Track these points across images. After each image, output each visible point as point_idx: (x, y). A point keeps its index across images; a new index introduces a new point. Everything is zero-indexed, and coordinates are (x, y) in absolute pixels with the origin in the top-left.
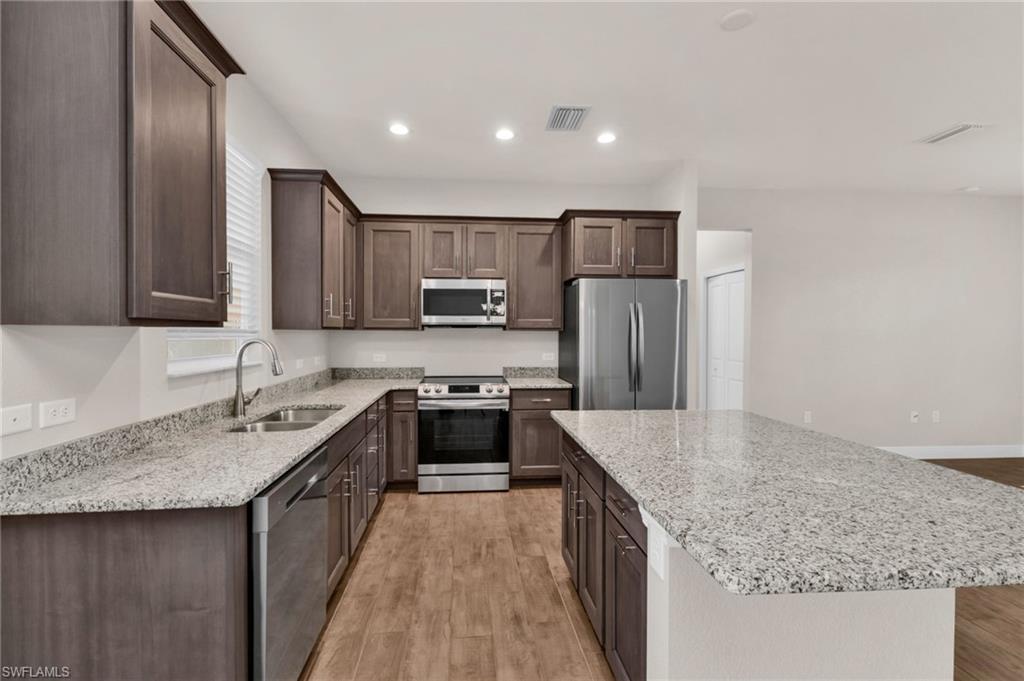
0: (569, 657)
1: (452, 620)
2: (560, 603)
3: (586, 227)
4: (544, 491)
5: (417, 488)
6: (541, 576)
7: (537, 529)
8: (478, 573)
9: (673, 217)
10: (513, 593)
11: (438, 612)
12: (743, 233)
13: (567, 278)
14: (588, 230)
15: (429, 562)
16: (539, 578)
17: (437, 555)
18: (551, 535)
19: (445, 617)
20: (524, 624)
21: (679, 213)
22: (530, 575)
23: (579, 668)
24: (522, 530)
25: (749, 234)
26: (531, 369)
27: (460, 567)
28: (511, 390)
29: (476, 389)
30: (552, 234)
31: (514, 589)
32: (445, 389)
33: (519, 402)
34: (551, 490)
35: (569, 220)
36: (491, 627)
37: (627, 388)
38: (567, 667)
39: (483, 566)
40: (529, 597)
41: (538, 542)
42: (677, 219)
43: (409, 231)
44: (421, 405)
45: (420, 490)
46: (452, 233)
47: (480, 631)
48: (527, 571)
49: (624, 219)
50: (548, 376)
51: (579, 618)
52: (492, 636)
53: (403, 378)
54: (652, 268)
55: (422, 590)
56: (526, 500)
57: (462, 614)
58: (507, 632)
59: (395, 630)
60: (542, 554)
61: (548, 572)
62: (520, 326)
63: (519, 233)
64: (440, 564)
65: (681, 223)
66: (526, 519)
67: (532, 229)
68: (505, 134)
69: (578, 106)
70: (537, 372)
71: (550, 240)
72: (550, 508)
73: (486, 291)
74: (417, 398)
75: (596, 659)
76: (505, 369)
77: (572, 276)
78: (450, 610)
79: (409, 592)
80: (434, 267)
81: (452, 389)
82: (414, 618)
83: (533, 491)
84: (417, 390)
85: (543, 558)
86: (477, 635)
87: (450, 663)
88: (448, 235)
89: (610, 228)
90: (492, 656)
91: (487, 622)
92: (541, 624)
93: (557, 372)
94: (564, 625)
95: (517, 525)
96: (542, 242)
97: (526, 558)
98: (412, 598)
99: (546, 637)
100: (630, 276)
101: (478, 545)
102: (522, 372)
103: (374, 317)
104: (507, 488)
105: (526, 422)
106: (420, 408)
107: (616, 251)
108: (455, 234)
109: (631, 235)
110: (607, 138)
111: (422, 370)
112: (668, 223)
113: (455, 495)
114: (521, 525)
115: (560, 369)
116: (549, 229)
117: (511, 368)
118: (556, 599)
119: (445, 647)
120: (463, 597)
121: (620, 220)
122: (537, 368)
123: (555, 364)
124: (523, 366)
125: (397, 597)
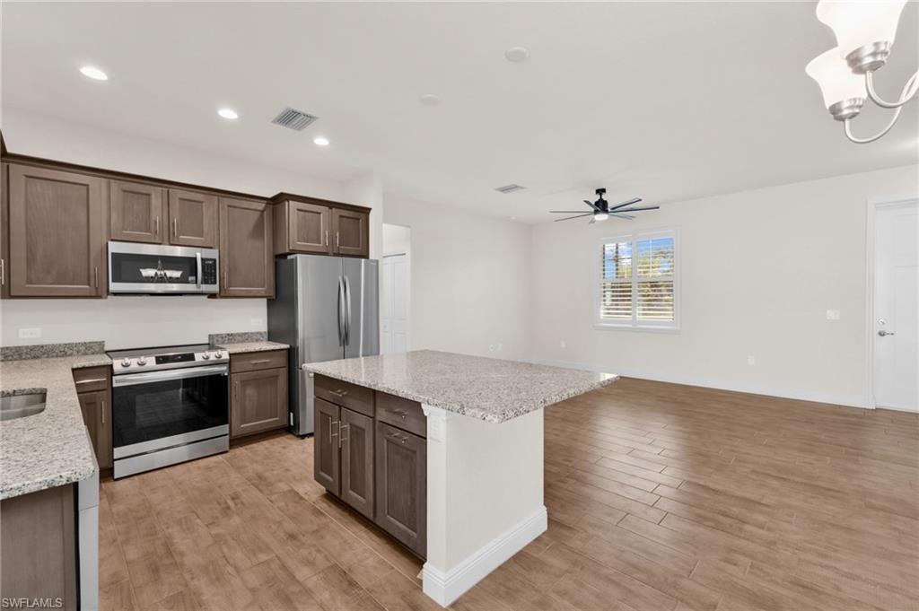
0: (345, 542)
1: (231, 561)
2: (322, 513)
3: (299, 210)
4: (265, 443)
5: (112, 474)
6: (296, 502)
7: (275, 472)
8: (236, 520)
9: (366, 211)
10: (279, 522)
11: (213, 562)
12: (403, 228)
13: (280, 252)
14: (301, 213)
15: (175, 532)
16: (295, 505)
17: (179, 522)
18: (290, 473)
19: (222, 562)
20: (301, 537)
21: (370, 209)
22: (287, 505)
23: (355, 544)
24: (260, 477)
25: (409, 229)
26: (239, 335)
27: (213, 523)
28: (230, 355)
29: (191, 357)
30: (263, 211)
31: (278, 519)
32: (151, 362)
33: (237, 366)
34: (272, 441)
35: (283, 201)
36: (272, 550)
37: (338, 343)
38: (347, 547)
39: (238, 514)
40: (293, 518)
41: (280, 481)
42: (368, 213)
43: (87, 185)
44: (116, 381)
45: (115, 477)
46: (149, 195)
47: (263, 557)
48: (283, 504)
49: (331, 208)
50: (257, 340)
51: (340, 516)
52: (277, 556)
53: (71, 355)
54: (352, 250)
55: (182, 554)
56: (250, 454)
57: (239, 554)
58: (289, 547)
59: (171, 594)
60: (289, 488)
61: (301, 498)
62: (232, 294)
63: (229, 206)
64: (188, 529)
65: (372, 216)
66: (260, 468)
67: (245, 204)
68: (228, 114)
69: (308, 113)
70: (246, 337)
71: (262, 216)
72: (277, 454)
73: (195, 259)
74: (112, 374)
75: (364, 534)
76: (211, 337)
77: (287, 251)
78: (224, 556)
79: (167, 561)
80: (123, 229)
81: (159, 360)
82: (187, 576)
83: (254, 445)
84: (112, 366)
85: (292, 491)
86: (262, 561)
87: (247, 588)
88: (144, 196)
89: (320, 213)
90: (283, 567)
91: (266, 548)
92: (314, 532)
93: (266, 337)
94: (332, 525)
95: (254, 475)
96: (253, 217)
97: (276, 496)
98: (175, 565)
99: (322, 538)
100: (335, 255)
101: (222, 501)
102: (231, 338)
103: (30, 282)
104: (227, 449)
105: (245, 383)
106: (115, 385)
107: (324, 233)
108: (153, 196)
109: (336, 221)
110: (321, 141)
111: (101, 344)
112: (362, 215)
113: (166, 470)
114: (257, 474)
115: (269, 333)
116: (261, 206)
117: (217, 335)
118: (318, 513)
119: (236, 582)
120: (232, 542)
121: (327, 208)
122: (245, 334)
123: (264, 328)
124: (230, 332)
125: (155, 570)
